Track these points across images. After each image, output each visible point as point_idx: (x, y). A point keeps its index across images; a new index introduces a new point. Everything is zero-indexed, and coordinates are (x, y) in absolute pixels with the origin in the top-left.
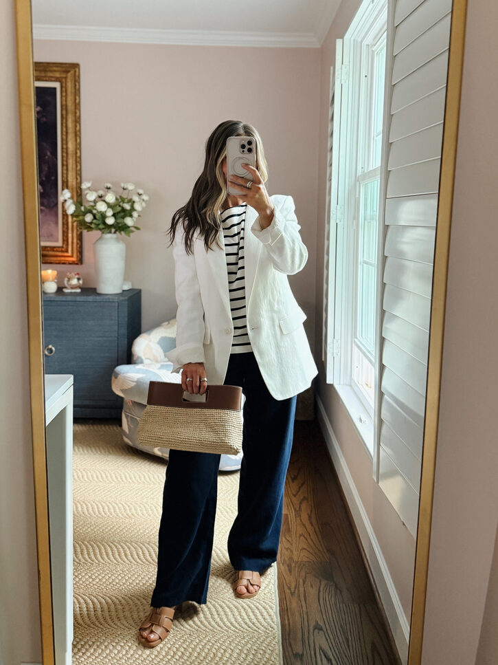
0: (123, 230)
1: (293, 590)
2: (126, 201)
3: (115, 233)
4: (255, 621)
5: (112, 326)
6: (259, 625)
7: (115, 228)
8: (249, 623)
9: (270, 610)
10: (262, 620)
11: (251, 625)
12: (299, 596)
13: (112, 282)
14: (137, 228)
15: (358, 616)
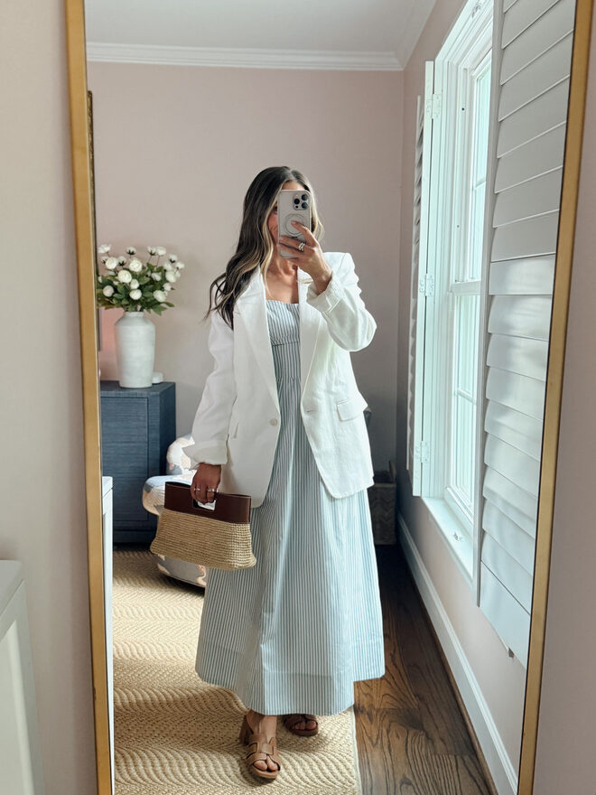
0: (152, 307)
1: (374, 741)
2: (155, 269)
3: (141, 310)
4: (330, 775)
5: (141, 428)
6: (334, 779)
7: (142, 304)
8: (323, 777)
9: (348, 763)
10: (338, 774)
11: (325, 779)
12: (382, 748)
13: (139, 372)
14: (170, 305)
15: (454, 769)
